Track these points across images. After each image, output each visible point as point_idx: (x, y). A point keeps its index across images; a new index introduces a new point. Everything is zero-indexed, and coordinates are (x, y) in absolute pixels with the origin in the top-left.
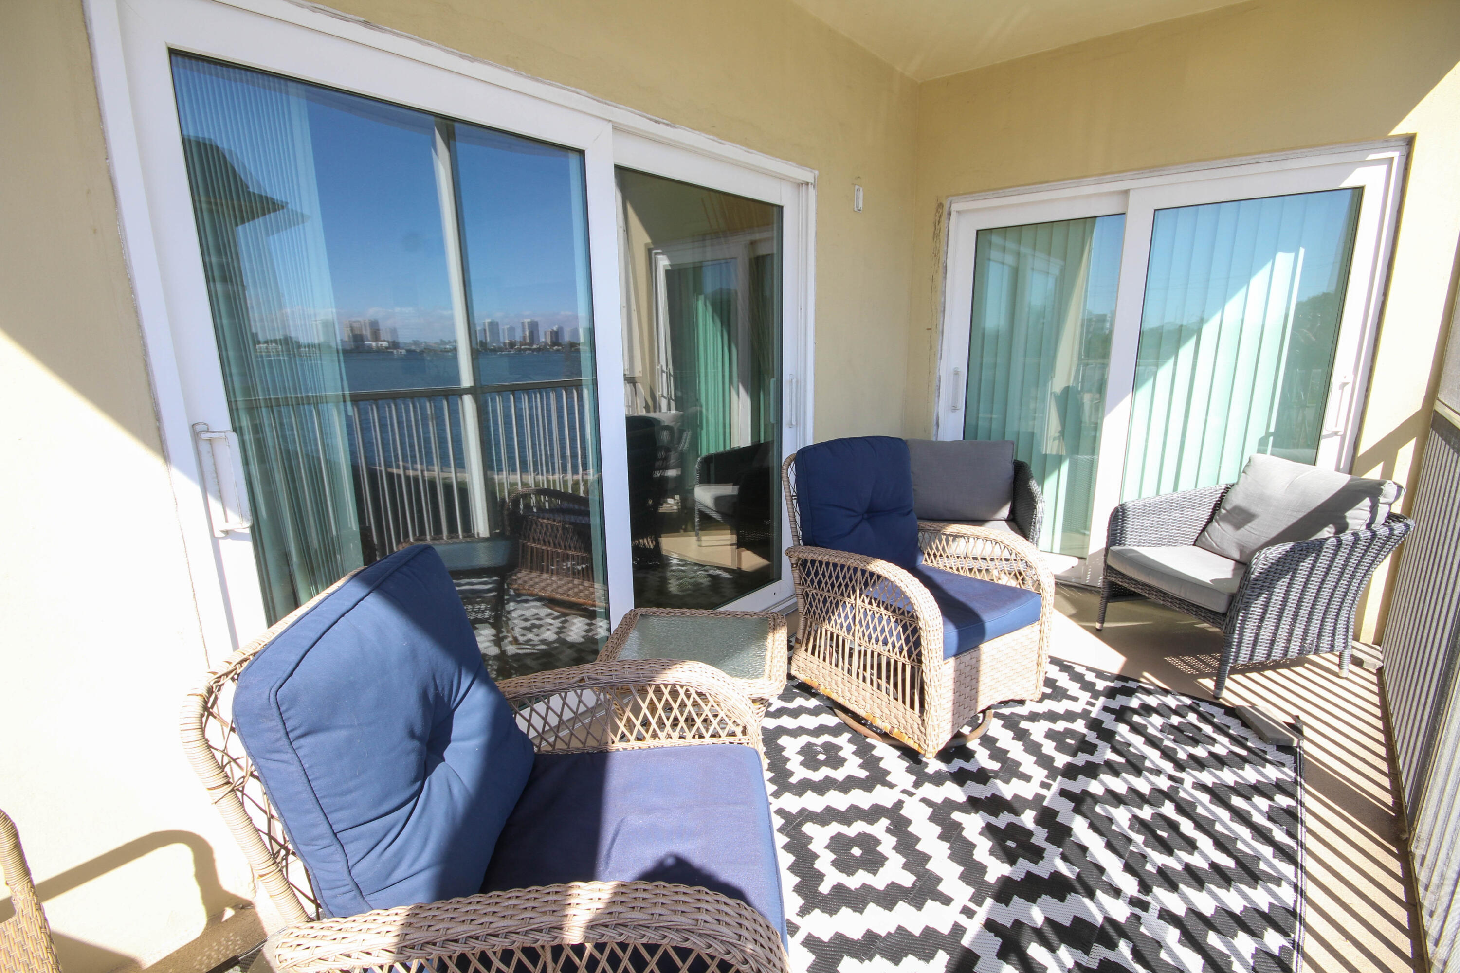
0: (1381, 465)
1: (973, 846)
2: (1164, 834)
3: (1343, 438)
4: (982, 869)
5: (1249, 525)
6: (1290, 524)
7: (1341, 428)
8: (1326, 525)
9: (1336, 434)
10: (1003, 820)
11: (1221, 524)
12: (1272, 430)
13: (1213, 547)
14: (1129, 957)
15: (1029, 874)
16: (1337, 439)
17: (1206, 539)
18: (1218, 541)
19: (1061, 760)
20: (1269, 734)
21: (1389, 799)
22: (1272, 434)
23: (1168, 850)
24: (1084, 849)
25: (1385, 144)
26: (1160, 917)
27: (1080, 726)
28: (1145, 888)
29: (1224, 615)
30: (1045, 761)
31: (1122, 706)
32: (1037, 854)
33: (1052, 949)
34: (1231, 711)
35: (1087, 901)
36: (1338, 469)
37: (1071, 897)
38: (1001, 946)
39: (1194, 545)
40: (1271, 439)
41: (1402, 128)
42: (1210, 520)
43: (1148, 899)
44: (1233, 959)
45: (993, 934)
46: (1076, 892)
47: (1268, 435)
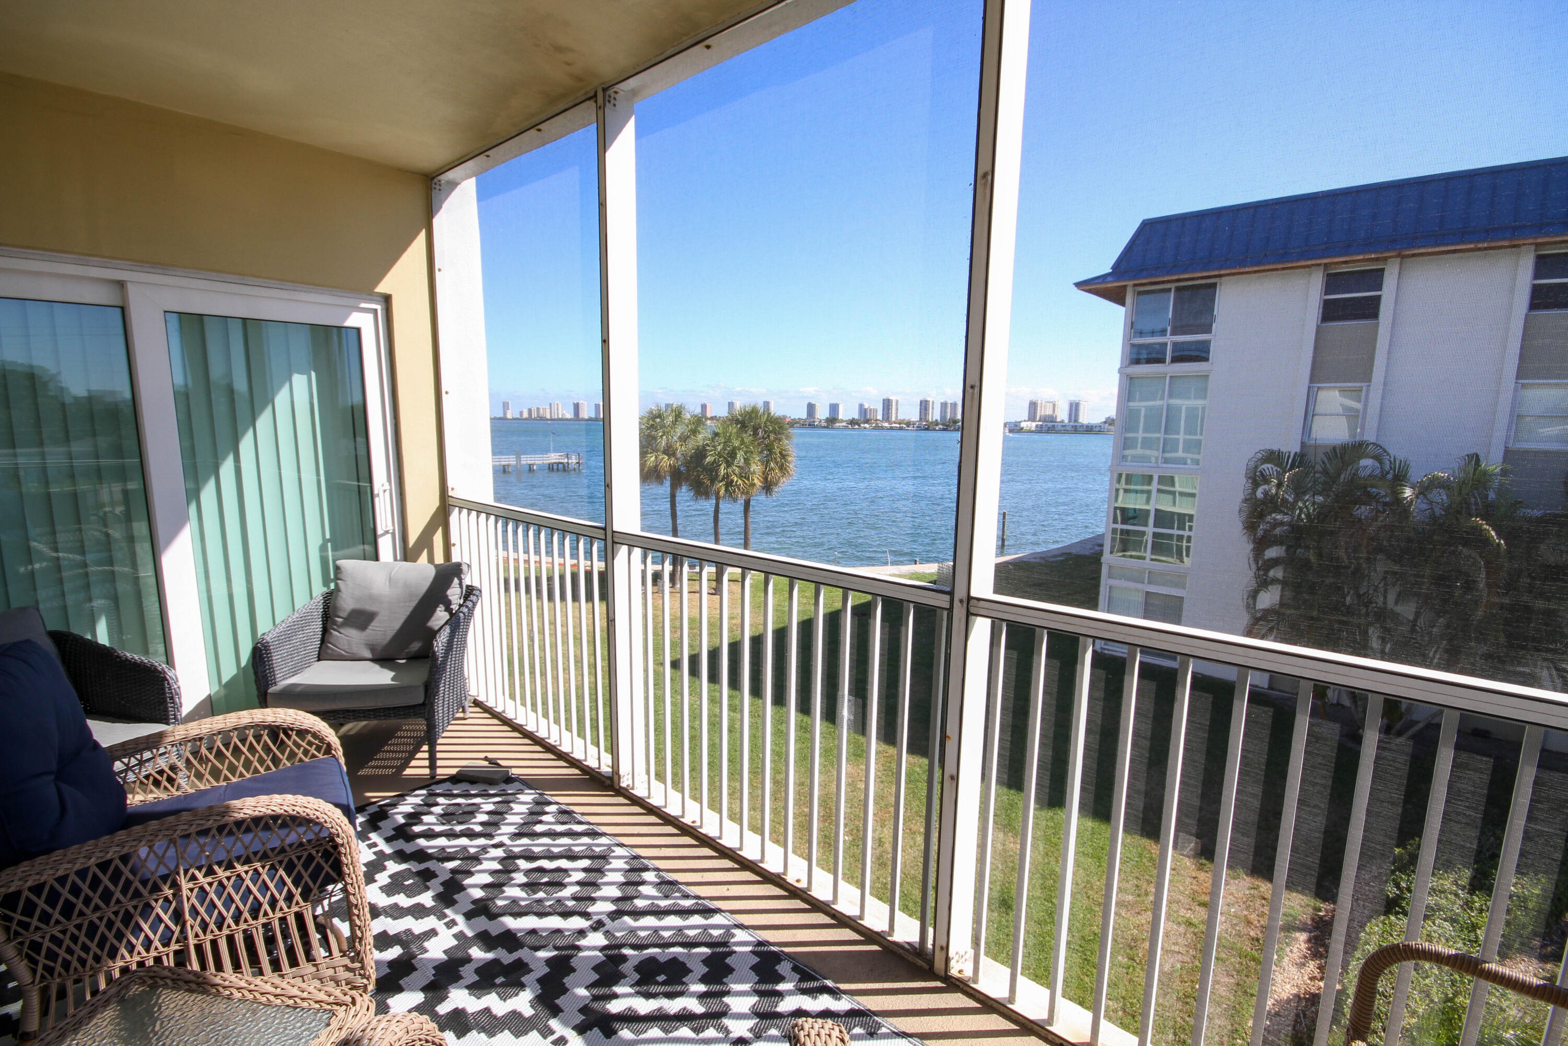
0: (426, 550)
1: (487, 1010)
2: (545, 880)
3: (393, 534)
4: (515, 1015)
5: (372, 624)
6: (408, 613)
7: (390, 528)
8: (437, 606)
9: (387, 532)
10: (469, 973)
11: (342, 631)
12: (328, 536)
13: (342, 655)
14: (636, 953)
15: (539, 981)
16: (389, 536)
17: (333, 650)
18: (346, 647)
19: (426, 899)
20: (496, 777)
21: (577, 771)
22: (329, 540)
23: (561, 885)
24: (533, 932)
25: (369, 297)
26: (613, 920)
27: (393, 867)
28: (586, 915)
29: (424, 704)
30: (419, 911)
31: (394, 829)
32: (521, 967)
33: (615, 996)
34: (455, 779)
35: (581, 954)
36: (395, 559)
37: (574, 962)
38: (601, 1031)
39: (319, 660)
40: (329, 544)
41: (382, 288)
42: (325, 631)
43: (595, 918)
44: (656, 902)
45: (589, 1032)
46: (571, 957)
47: (325, 541)
